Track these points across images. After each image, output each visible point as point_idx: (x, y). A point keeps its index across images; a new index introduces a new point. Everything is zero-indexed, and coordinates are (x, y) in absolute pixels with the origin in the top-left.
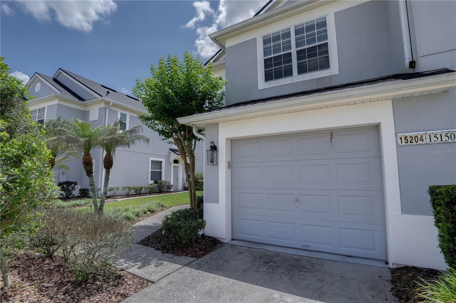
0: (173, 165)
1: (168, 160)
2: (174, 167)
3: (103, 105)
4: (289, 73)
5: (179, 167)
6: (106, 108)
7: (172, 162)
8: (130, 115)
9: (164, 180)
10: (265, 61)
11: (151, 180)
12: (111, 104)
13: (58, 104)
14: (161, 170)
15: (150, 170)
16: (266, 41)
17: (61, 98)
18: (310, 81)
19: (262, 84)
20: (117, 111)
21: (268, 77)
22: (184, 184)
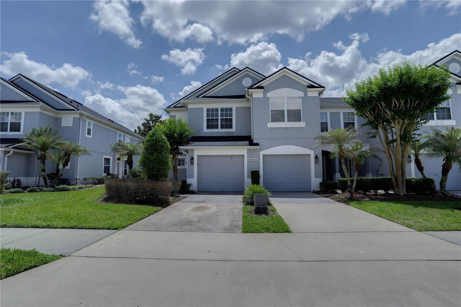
0: (117, 161)
1: (114, 158)
2: (117, 163)
3: (78, 116)
4: (217, 127)
5: (120, 163)
6: (80, 118)
7: (117, 159)
8: (93, 123)
9: (111, 173)
10: (207, 119)
11: (104, 173)
12: (85, 115)
13: (40, 112)
14: (109, 165)
15: (104, 165)
16: (208, 110)
17: (43, 107)
18: (225, 132)
19: (205, 130)
20: (86, 120)
21: (208, 127)
22: (123, 176)
